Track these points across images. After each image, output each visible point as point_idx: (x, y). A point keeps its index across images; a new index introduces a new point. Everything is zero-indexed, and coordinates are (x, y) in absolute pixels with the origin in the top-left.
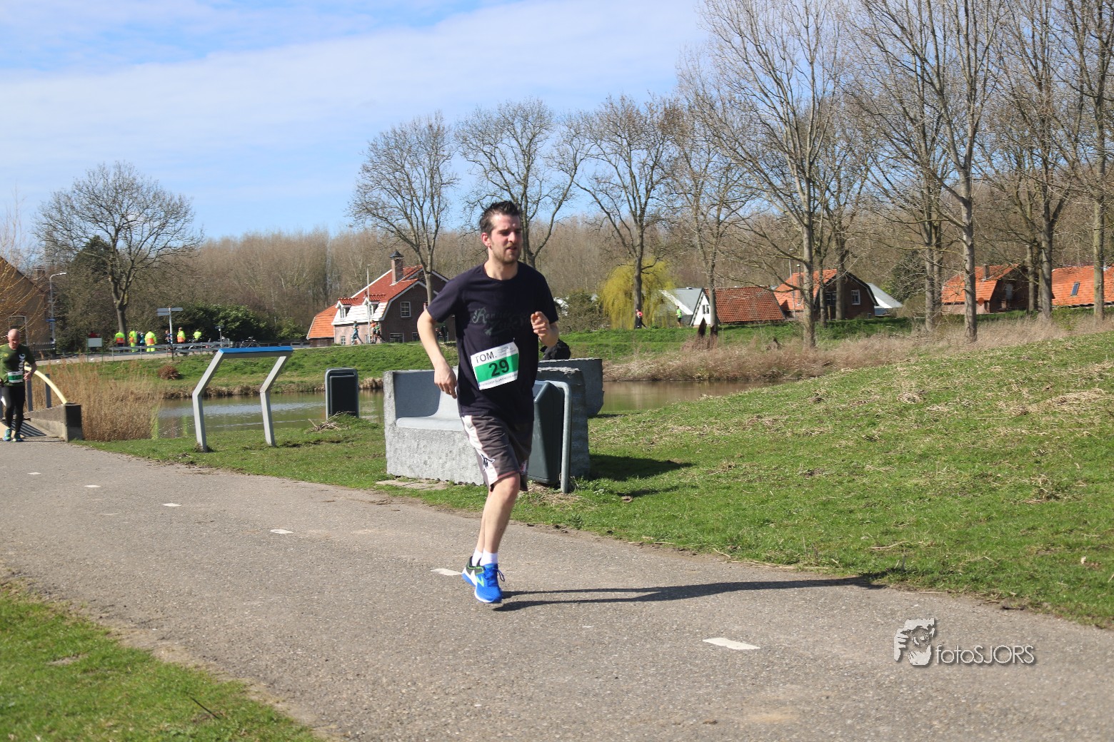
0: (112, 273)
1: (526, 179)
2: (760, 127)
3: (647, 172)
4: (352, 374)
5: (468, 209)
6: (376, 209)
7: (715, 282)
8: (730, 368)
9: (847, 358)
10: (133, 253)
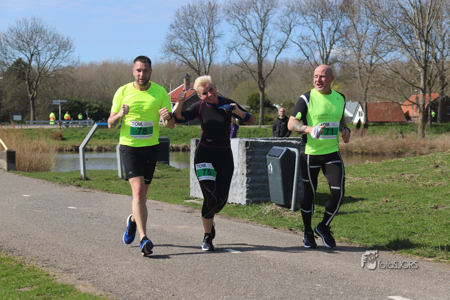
0: (28, 79)
1: (262, 35)
2: (399, 9)
3: (331, 34)
4: (167, 140)
5: (228, 52)
6: (177, 49)
7: (367, 98)
8: (374, 148)
9: (444, 145)
10: (40, 69)
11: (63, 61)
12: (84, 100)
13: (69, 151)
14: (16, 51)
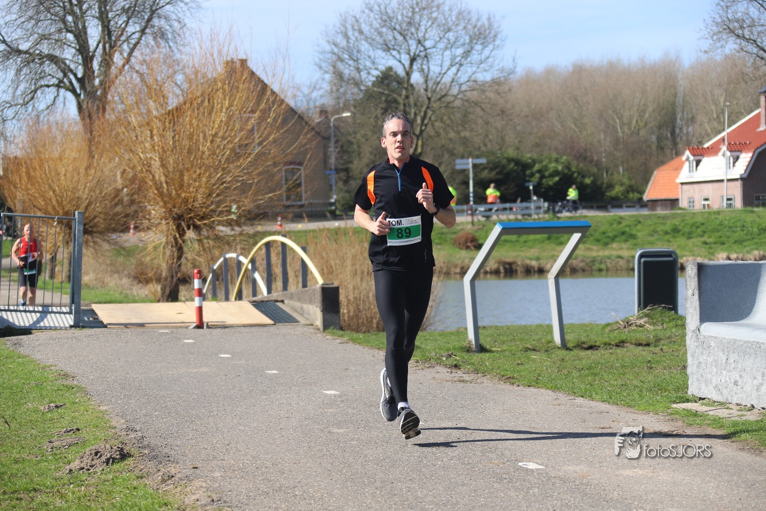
10: (429, 90)
11: (478, 70)
12: (528, 155)
13: (491, 273)
14: (380, 53)
